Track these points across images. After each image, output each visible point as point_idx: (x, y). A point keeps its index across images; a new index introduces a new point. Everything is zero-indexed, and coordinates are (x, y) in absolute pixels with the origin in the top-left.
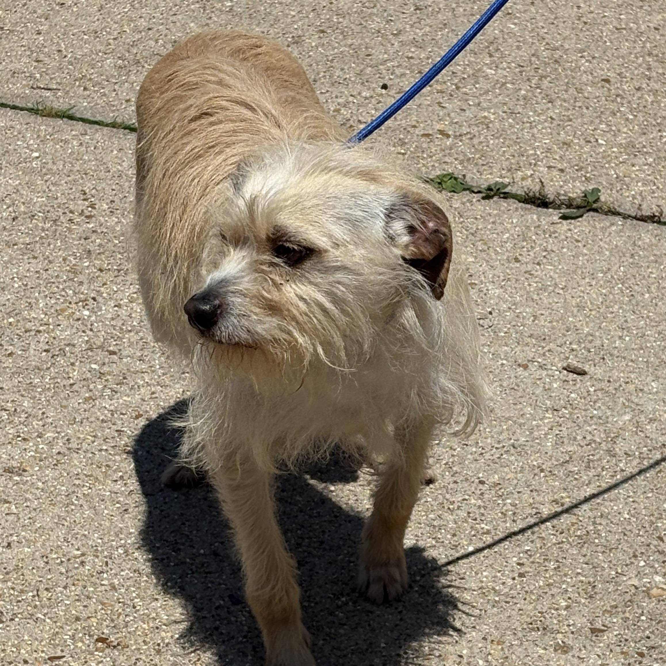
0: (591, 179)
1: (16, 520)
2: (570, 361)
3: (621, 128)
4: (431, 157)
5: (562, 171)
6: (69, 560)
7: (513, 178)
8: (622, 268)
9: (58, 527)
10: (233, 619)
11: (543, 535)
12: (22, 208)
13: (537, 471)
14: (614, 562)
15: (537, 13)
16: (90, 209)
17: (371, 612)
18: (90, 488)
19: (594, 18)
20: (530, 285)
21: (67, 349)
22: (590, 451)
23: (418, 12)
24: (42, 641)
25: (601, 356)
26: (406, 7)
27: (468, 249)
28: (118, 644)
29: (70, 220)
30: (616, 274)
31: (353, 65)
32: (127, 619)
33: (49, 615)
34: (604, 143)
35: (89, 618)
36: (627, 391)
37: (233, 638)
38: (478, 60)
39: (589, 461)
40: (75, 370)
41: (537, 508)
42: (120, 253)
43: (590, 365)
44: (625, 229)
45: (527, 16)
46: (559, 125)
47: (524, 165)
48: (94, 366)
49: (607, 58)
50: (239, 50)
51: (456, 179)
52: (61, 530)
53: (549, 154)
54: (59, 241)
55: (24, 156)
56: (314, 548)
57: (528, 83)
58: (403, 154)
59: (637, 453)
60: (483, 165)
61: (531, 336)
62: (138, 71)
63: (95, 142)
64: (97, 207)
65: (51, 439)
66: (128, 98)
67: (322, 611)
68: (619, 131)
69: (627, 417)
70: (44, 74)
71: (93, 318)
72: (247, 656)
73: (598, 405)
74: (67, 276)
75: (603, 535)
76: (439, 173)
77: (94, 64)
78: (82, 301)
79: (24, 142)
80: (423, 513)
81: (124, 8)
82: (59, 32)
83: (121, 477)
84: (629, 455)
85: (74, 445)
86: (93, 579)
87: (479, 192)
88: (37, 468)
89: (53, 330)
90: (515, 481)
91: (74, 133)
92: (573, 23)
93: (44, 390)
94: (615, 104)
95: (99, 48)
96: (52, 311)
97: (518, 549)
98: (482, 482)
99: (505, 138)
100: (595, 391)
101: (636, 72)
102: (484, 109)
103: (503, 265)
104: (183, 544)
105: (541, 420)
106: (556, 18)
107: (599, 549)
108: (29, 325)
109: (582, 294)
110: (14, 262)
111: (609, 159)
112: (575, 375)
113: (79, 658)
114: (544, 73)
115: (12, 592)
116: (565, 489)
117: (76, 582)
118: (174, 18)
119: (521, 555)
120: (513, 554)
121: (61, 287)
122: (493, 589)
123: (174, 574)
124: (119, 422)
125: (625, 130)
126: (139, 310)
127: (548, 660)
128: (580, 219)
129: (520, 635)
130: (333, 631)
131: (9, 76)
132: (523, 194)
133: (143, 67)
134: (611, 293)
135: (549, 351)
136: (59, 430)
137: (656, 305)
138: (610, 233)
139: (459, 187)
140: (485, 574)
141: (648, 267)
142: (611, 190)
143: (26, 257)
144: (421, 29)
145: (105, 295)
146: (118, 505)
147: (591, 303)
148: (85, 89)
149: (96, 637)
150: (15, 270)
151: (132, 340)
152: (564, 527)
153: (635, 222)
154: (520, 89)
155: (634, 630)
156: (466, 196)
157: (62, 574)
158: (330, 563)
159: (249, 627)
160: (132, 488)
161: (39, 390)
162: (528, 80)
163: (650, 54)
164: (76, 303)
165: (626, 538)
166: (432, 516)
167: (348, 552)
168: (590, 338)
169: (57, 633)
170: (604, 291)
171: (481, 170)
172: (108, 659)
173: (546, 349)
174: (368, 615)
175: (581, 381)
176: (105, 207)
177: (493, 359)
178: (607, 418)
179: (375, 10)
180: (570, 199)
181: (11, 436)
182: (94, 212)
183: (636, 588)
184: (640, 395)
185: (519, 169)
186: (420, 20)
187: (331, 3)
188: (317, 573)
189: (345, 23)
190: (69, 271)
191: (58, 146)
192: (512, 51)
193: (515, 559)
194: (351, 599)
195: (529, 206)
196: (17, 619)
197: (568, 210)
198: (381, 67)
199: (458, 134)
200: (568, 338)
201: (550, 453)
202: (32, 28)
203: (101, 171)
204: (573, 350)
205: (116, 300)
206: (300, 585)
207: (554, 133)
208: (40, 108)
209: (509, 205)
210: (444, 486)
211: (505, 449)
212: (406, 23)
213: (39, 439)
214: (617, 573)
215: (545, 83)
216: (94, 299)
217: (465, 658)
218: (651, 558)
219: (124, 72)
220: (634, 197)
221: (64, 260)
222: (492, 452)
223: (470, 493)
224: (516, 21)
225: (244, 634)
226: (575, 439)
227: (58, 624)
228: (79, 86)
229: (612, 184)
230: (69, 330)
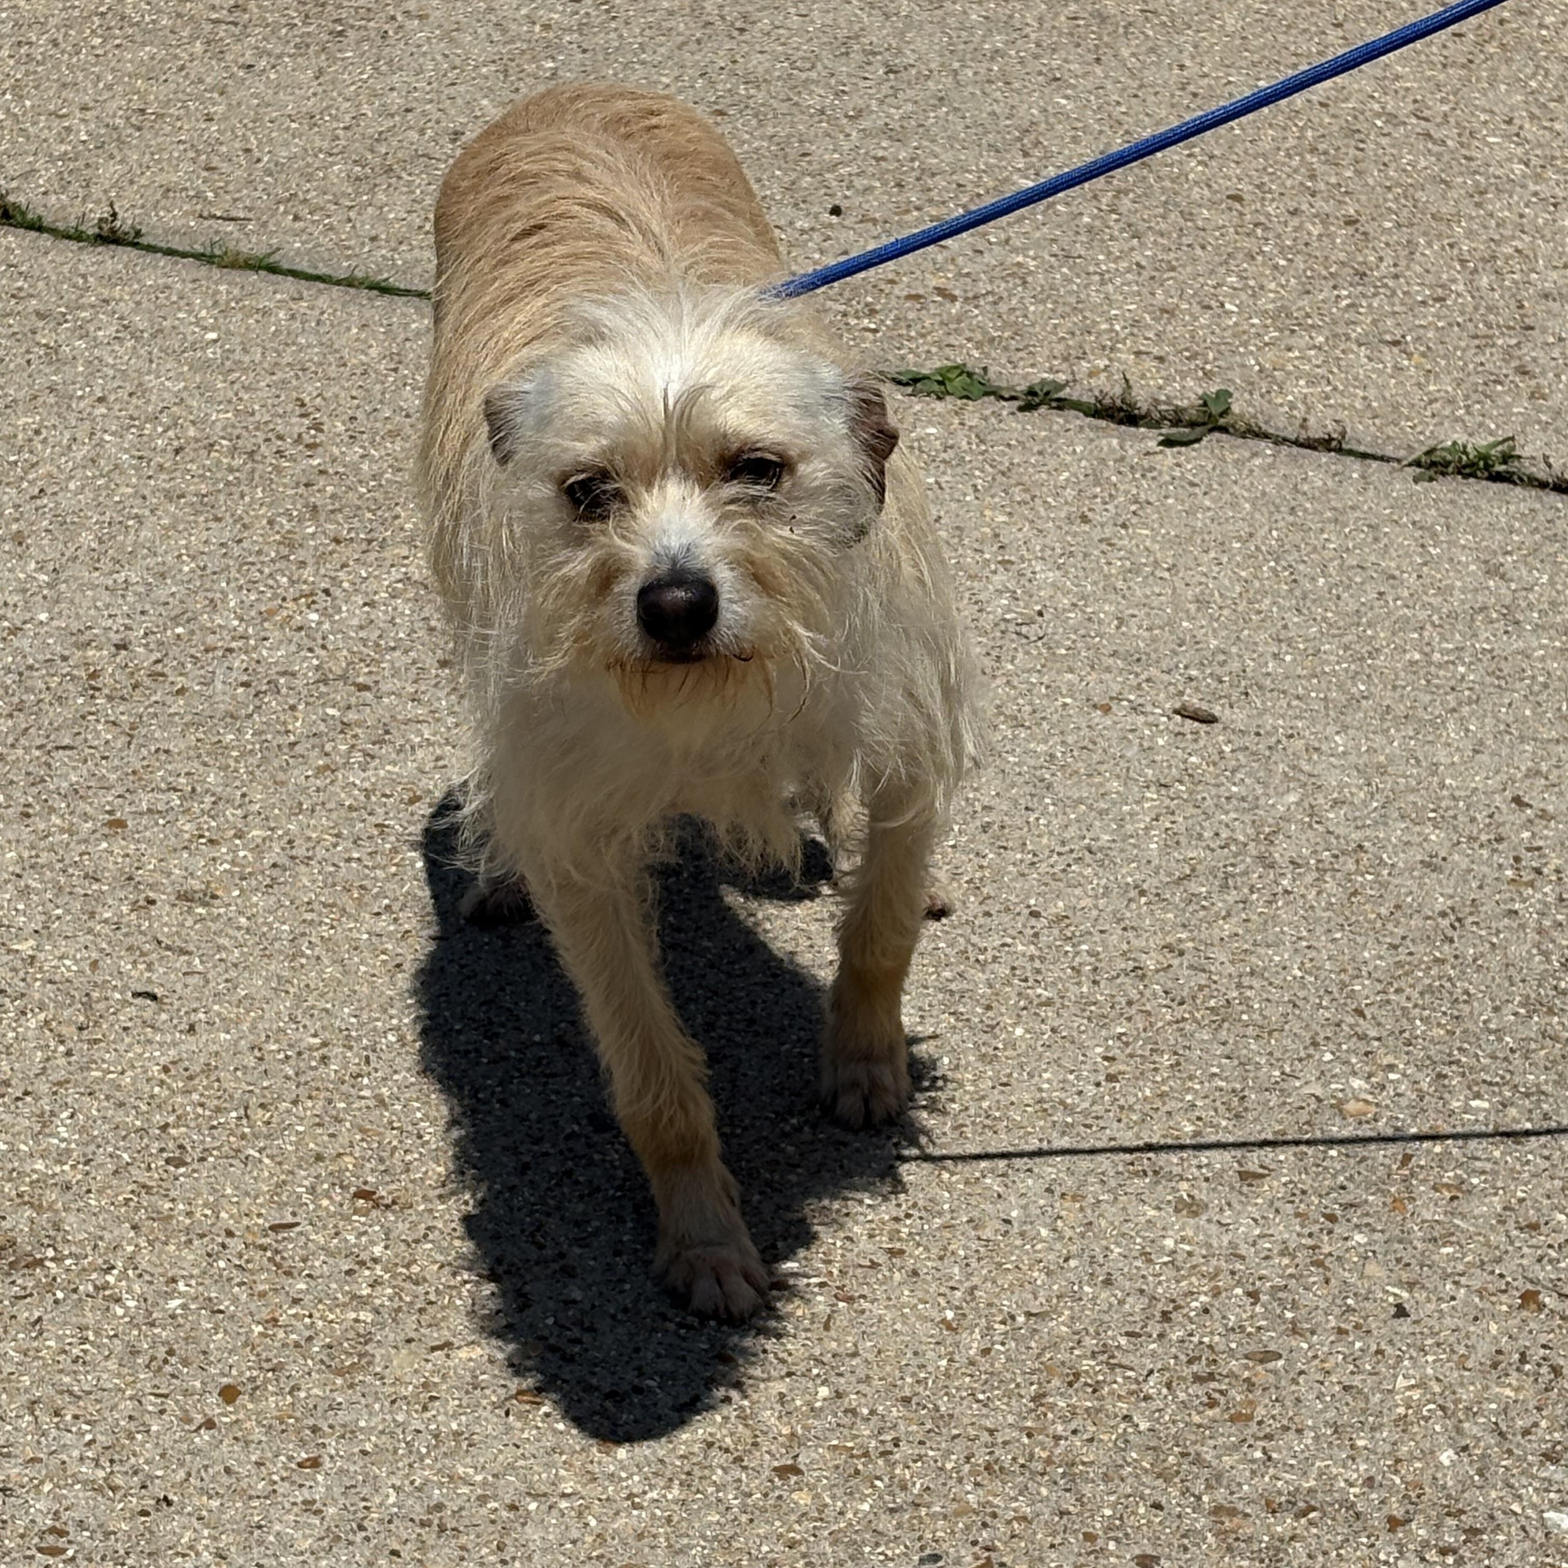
0: (1214, 374)
1: (202, 983)
2: (1186, 698)
3: (1265, 282)
4: (923, 336)
5: (1161, 359)
6: (299, 1054)
7: (1073, 373)
8: (1275, 533)
9: (278, 996)
10: (597, 1157)
11: (1148, 1007)
12: (192, 432)
13: (1133, 894)
14: (1277, 1054)
15: (1106, 77)
16: (313, 432)
17: (845, 1144)
18: (332, 927)
19: (1210, 86)
20: (1109, 564)
21: (282, 681)
22: (1227, 858)
23: (892, 76)
24: (257, 1197)
25: (1242, 689)
26: (868, 68)
27: (997, 500)
28: (394, 1202)
29: (278, 452)
30: (1264, 543)
31: (778, 173)
32: (408, 1158)
33: (269, 1151)
34: (1235, 309)
35: (339, 1155)
36: (1290, 751)
37: (598, 1190)
38: (1004, 163)
39: (1227, 876)
40: (297, 719)
41: (1135, 960)
42: (369, 510)
43: (1223, 706)
44: (1278, 464)
45: (1088, 83)
46: (1153, 278)
47: (1093, 349)
48: (331, 711)
49: (1235, 157)
50: (619, 119)
51: (970, 375)
52: (283, 1001)
53: (1135, 331)
54: (259, 490)
55: (190, 338)
56: (738, 1032)
57: (1095, 203)
58: (875, 331)
59: (1312, 862)
60: (1018, 350)
61: (1114, 654)
62: (390, 185)
63: (317, 312)
64: (325, 428)
65: (259, 841)
66: (373, 233)
67: (756, 1142)
68: (1262, 288)
69: (1292, 798)
70: (221, 192)
71: (326, 626)
72: (624, 1222)
73: (1240, 776)
74: (277, 552)
75: (1256, 1006)
76: (938, 364)
77: (311, 174)
78: (306, 596)
79: (190, 313)
80: (931, 970)
81: (361, 73)
82: (246, 116)
83: (388, 908)
84: (1299, 866)
85: (300, 851)
86: (344, 1088)
87: (1013, 398)
88: (237, 893)
89: (255, 648)
90: (1095, 913)
91: (278, 296)
92: (1173, 96)
93: (242, 755)
94: (1253, 240)
95: (318, 144)
96: (253, 613)
97: (1104, 1033)
98: (1035, 915)
99: (1056, 302)
100: (1233, 751)
101: (1289, 183)
102: (1016, 250)
103: (1060, 528)
104: (503, 1025)
105: (1137, 802)
106: (1141, 87)
107: (1250, 1031)
108: (211, 639)
109: (1204, 579)
110: (181, 528)
111: (1245, 337)
112: (1196, 724)
113: (325, 1227)
114: (1123, 185)
115: (200, 1110)
116: (1184, 926)
117: (314, 1093)
118: (452, 91)
119: (1110, 1042)
120: (1095, 1042)
121: (267, 571)
122: (1062, 1102)
123: (489, 1078)
124: (381, 811)
125: (1272, 286)
126: (407, 612)
127: (1164, 1229)
128: (1196, 446)
129: (1113, 1183)
130: (777, 1177)
131: (159, 197)
132: (1093, 401)
133: (399, 178)
134: (1256, 577)
135: (1148, 680)
136: (273, 825)
137: (1339, 598)
138: (1251, 471)
139: (976, 390)
140: (1046, 1076)
141: (1322, 531)
142: (1251, 394)
143: (202, 519)
144: (898, 108)
145: (346, 585)
146: (384, 957)
147: (1221, 595)
148: (296, 218)
149: (353, 1190)
150: (183, 542)
151: (397, 665)
152: (1185, 994)
153: (1295, 450)
154: (1081, 214)
155: (1318, 1174)
156: (990, 405)
157: (287, 1078)
158: (767, 1057)
159: (626, 1172)
160: (407, 926)
161: (235, 754)
162: (1095, 197)
163: (1313, 150)
164: (295, 600)
165: (1297, 1012)
166: (947, 974)
167: (799, 1040)
168: (1222, 657)
169: (284, 1182)
170: (1243, 574)
171: (1014, 359)
172: (377, 1228)
173: (1143, 677)
174: (838, 1150)
175: (1207, 733)
176: (340, 427)
177: (1047, 695)
178: (1257, 799)
179: (813, 75)
180: (1178, 411)
181: (187, 836)
182: (321, 438)
183: (1319, 1100)
184: (1315, 757)
185: (1083, 356)
186: (895, 91)
187: (735, 62)
188: (745, 1075)
189: (761, 97)
190: (280, 543)
191: (251, 321)
192: (1064, 146)
193: (1099, 1050)
194: (806, 1122)
195: (1103, 423)
196: (211, 1159)
197: (1174, 430)
198: (828, 176)
199: (970, 295)
200: (1181, 657)
201: (1156, 862)
202: (197, 109)
203: (330, 364)
204: (1191, 679)
205: (367, 594)
206: (715, 1093)
207: (1145, 291)
208: (217, 252)
209: (1067, 421)
210: (967, 922)
211: (1074, 855)
212: (871, 97)
213: (237, 842)
214: (1283, 1073)
215: (1126, 203)
216: (327, 592)
217: (1016, 1224)
218: (1344, 1047)
219: (365, 187)
220: (1292, 406)
221: (271, 522)
222: (1052, 861)
223: (1014, 933)
224: (1069, 92)
225: (617, 1183)
226: (1200, 837)
227: (286, 1167)
228: (286, 212)
229: (1252, 384)
230: (283, 647)
